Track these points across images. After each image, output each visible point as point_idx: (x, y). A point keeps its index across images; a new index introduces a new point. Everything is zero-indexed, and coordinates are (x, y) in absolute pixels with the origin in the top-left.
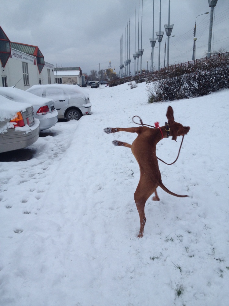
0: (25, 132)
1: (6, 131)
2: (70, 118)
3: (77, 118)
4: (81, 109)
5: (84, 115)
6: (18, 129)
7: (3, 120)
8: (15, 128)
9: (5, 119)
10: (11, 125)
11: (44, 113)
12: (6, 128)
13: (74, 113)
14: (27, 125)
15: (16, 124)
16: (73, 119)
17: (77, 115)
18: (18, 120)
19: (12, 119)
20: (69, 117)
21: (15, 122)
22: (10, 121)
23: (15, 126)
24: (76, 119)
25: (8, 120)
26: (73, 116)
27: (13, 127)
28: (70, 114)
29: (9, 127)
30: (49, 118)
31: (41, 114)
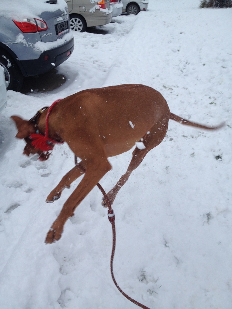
0: (106, 13)
1: (94, 11)
2: (130, 13)
3: (136, 13)
4: (140, 5)
5: (142, 11)
6: (102, 10)
7: (93, 3)
8: (100, 9)
9: (94, 2)
10: (98, 7)
11: (114, 3)
12: (95, 9)
13: (134, 8)
14: (107, 9)
15: (101, 6)
16: (132, 14)
17: (136, 11)
18: (102, 3)
19: (99, 2)
20: (130, 11)
21: (101, 4)
22: (98, 4)
23: (100, 7)
24: (134, 14)
25: (96, 3)
26: (133, 11)
27: (99, 8)
28: (130, 9)
29: (97, 8)
30: (117, 8)
31: (112, 3)
